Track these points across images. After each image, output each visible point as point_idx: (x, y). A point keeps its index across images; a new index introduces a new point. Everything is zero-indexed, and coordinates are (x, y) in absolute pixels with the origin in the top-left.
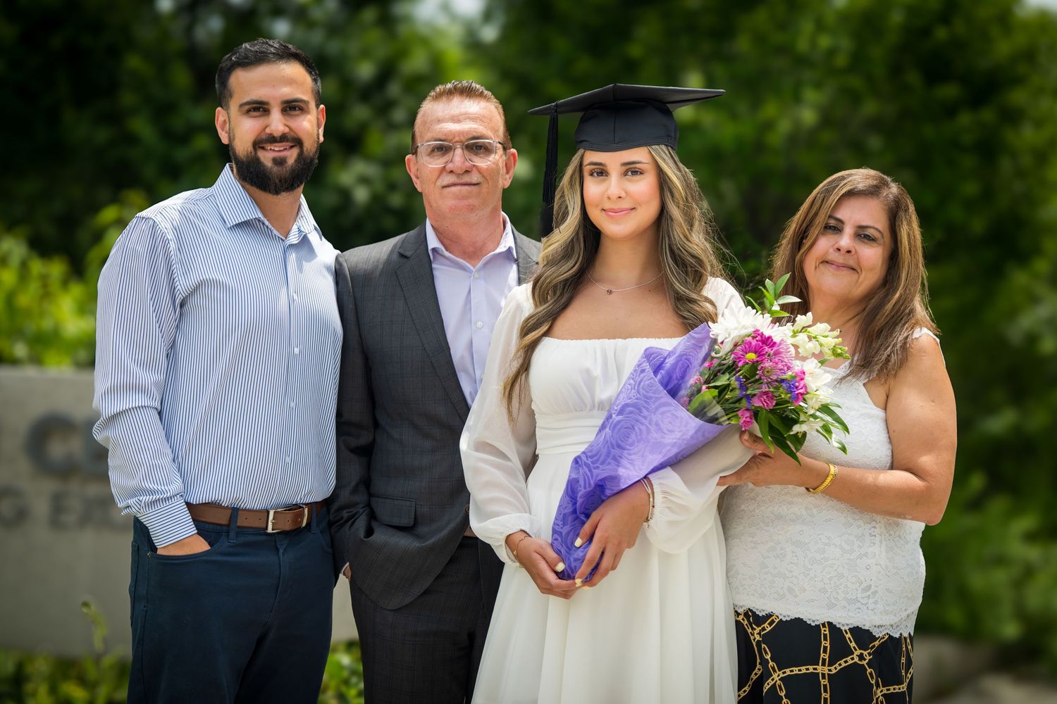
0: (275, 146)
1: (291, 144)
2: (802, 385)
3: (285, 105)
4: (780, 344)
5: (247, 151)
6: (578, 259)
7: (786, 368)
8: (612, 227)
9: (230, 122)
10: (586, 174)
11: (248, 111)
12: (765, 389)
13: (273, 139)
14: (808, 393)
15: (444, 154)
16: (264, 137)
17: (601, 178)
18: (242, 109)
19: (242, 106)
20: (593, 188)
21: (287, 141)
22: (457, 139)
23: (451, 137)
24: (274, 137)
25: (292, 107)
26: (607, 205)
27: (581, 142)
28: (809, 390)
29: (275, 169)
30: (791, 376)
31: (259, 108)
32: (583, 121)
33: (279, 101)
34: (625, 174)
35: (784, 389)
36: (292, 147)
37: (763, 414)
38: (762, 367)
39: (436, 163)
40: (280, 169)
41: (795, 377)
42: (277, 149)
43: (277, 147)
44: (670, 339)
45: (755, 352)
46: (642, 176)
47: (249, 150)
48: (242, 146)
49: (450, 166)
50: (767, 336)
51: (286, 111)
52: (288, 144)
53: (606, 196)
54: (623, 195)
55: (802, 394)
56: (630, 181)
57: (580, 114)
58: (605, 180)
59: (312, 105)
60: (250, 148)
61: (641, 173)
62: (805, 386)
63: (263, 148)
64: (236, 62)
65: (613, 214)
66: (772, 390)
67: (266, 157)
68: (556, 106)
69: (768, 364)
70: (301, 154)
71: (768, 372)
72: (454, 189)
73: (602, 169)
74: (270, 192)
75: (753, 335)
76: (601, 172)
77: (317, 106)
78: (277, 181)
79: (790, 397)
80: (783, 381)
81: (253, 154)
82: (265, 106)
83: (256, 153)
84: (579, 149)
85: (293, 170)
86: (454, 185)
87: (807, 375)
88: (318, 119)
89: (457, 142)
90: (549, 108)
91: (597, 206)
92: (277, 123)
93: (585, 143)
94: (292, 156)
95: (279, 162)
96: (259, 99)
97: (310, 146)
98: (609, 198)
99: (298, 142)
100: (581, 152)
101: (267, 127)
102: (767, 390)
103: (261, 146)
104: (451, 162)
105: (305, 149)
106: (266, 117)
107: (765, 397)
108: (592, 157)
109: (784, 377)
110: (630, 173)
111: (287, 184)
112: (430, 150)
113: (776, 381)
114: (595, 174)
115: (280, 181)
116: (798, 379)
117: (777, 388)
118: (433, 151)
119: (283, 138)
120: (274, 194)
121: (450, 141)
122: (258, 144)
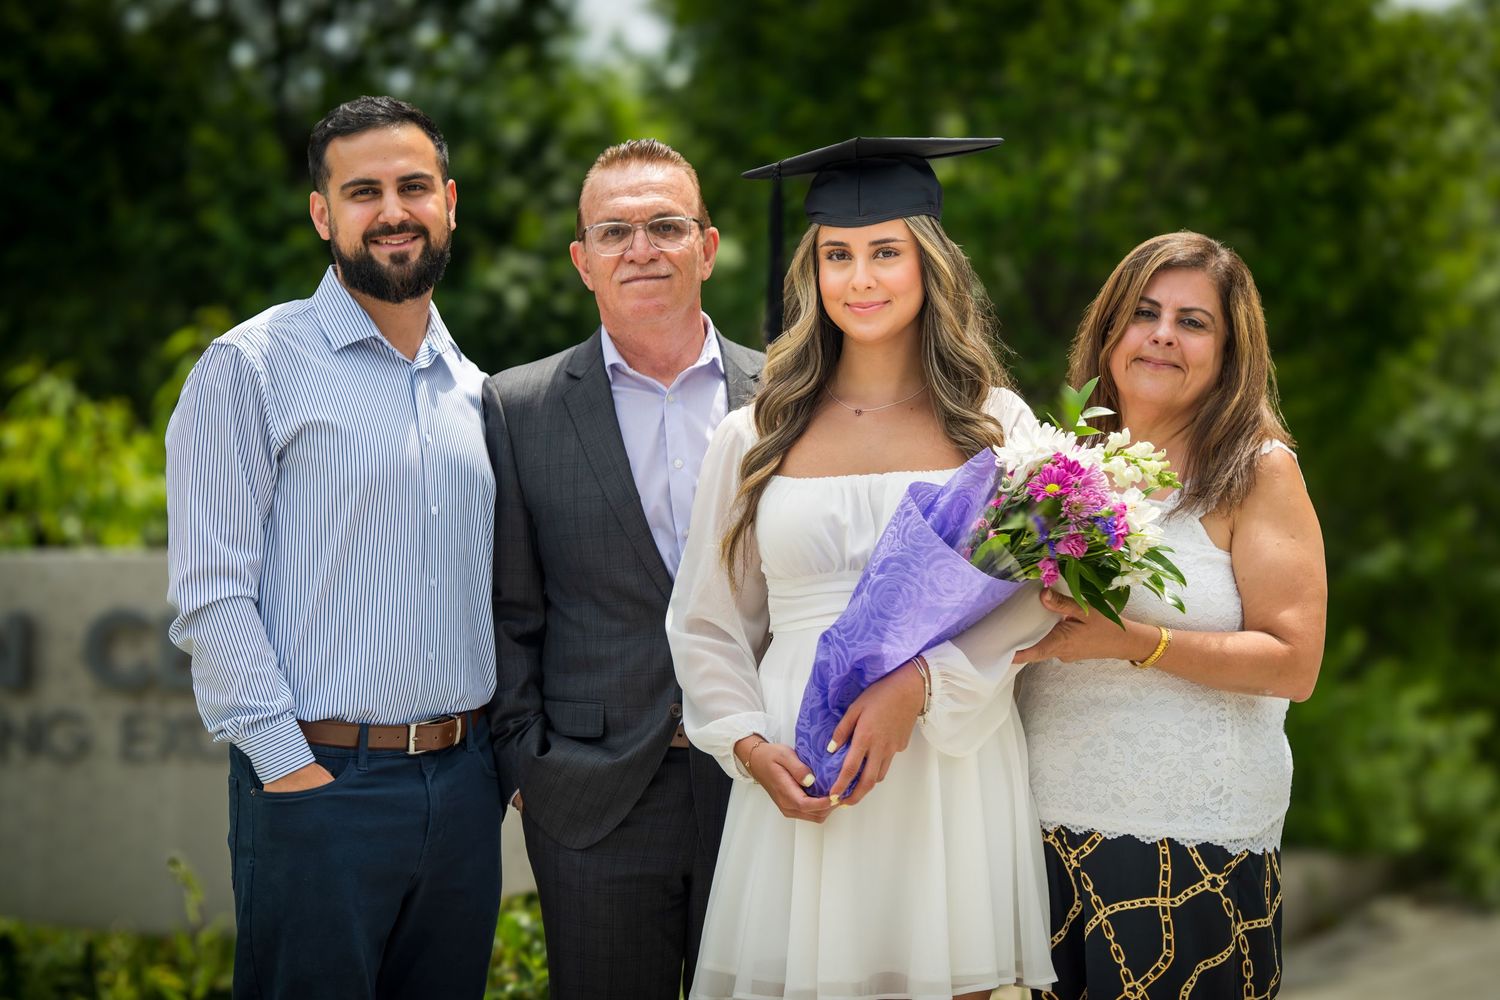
0: (393, 239)
1: (414, 235)
2: (1122, 524)
3: (403, 183)
4: (1090, 470)
5: (356, 247)
6: (815, 371)
7: (1099, 502)
8: (857, 327)
9: (329, 210)
10: (822, 256)
11: (354, 195)
12: (1073, 531)
13: (389, 230)
14: (1130, 534)
15: (620, 239)
16: (376, 227)
17: (843, 261)
18: (345, 192)
19: (344, 187)
20: (833, 276)
21: (408, 230)
22: (637, 217)
23: (628, 217)
24: (390, 226)
25: (410, 186)
26: (852, 299)
27: (814, 214)
28: (1131, 530)
29: (395, 269)
30: (1108, 512)
31: (368, 189)
32: (816, 185)
33: (394, 178)
34: (875, 256)
35: (1098, 529)
36: (414, 238)
37: (1072, 566)
38: (1068, 502)
39: (611, 252)
40: (401, 268)
41: (1113, 513)
42: (395, 242)
43: (395, 240)
44: (941, 471)
45: (1058, 483)
46: (897, 257)
47: (358, 245)
48: (349, 240)
49: (630, 254)
50: (1071, 461)
51: (403, 191)
52: (409, 234)
53: (850, 286)
54: (873, 284)
55: (1123, 536)
56: (880, 264)
57: (813, 176)
58: (846, 266)
59: (438, 180)
60: (359, 244)
61: (896, 254)
62: (1126, 525)
63: (376, 242)
64: (333, 130)
65: (861, 310)
66: (1083, 532)
67: (382, 254)
68: (780, 167)
69: (1075, 498)
70: (427, 247)
71: (1076, 508)
72: (636, 284)
73: (844, 251)
74: (389, 300)
75: (1053, 460)
76: (843, 254)
77: (445, 182)
78: (398, 284)
79: (1107, 541)
80: (1097, 519)
81: (364, 250)
82: (377, 187)
83: (367, 250)
84: (811, 224)
85: (418, 269)
86: (637, 279)
87: (1129, 510)
88: (447, 198)
89: (637, 222)
90: (770, 169)
91: (838, 299)
92: (393, 208)
93: (819, 216)
94: (415, 250)
95: (400, 259)
96: (367, 178)
97: (439, 236)
98: (854, 289)
99: (422, 231)
100: (814, 227)
101: (379, 213)
102: (1076, 532)
103: (374, 239)
104: (631, 248)
105: (432, 240)
106: (378, 201)
107: (1073, 541)
108: (830, 234)
109: (1098, 514)
110: (881, 255)
111: (412, 288)
112: (602, 234)
113: (1088, 519)
114: (835, 257)
115: (402, 284)
116: (1117, 515)
117: (1089, 529)
118: (606, 234)
119: (402, 227)
120: (395, 303)
121: (628, 221)
122: (370, 237)
